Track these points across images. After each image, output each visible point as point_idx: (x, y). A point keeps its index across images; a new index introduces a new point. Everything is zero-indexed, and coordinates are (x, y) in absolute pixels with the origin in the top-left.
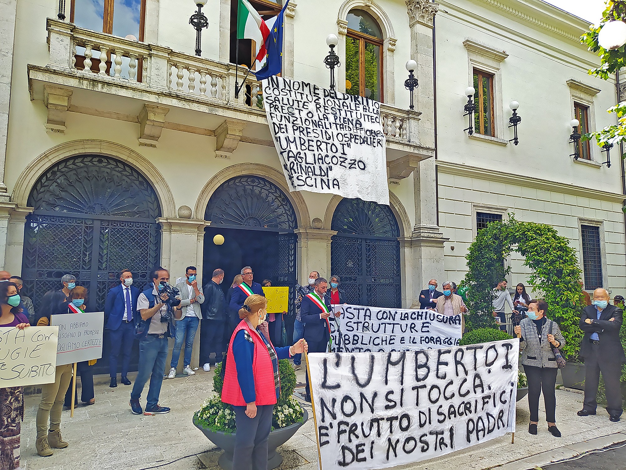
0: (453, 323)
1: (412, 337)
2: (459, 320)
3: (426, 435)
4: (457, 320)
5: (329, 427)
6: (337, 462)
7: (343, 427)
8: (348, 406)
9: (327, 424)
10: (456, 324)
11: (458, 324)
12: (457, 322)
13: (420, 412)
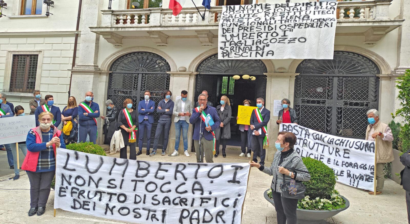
0: (368, 150)
1: (336, 160)
2: (374, 148)
3: (140, 209)
4: (372, 147)
5: (65, 188)
6: (70, 206)
7: (74, 190)
8: (80, 181)
9: (64, 186)
10: (370, 151)
11: (372, 152)
12: (372, 149)
13: (136, 195)
